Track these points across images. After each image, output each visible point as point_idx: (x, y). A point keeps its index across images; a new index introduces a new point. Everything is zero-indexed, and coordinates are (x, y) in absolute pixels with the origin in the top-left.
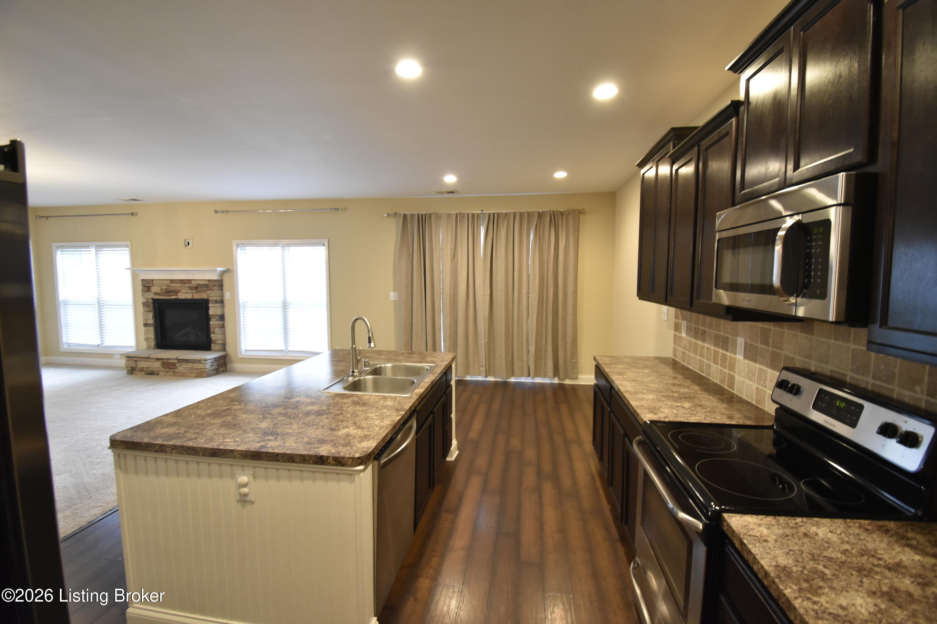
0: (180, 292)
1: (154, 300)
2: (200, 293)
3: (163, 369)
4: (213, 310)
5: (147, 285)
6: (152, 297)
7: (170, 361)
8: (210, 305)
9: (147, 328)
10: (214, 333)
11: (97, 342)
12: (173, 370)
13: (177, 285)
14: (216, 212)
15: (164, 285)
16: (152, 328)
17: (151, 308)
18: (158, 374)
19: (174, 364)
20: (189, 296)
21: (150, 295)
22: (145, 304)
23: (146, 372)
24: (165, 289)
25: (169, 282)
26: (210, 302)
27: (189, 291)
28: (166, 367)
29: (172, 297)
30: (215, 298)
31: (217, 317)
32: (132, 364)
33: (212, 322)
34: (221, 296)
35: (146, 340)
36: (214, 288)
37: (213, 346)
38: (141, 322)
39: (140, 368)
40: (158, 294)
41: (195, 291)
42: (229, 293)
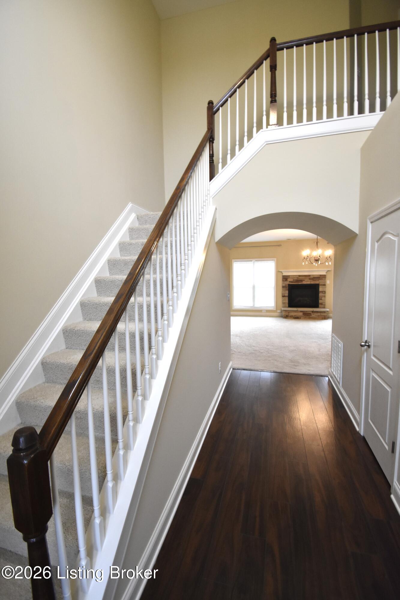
0: (304, 281)
1: (289, 285)
2: (314, 281)
3: (303, 316)
4: (321, 289)
5: (285, 278)
6: (288, 283)
7: (307, 312)
8: (320, 286)
9: (284, 298)
10: (321, 299)
11: (252, 305)
12: (309, 316)
13: (303, 277)
15: (295, 278)
16: (287, 298)
17: (287, 289)
18: (300, 318)
19: (310, 314)
20: (309, 283)
21: (287, 283)
22: (283, 287)
23: (294, 317)
24: (296, 280)
25: (298, 276)
26: (320, 285)
27: (309, 280)
28: (305, 315)
29: (299, 283)
30: (323, 283)
31: (324, 292)
32: (287, 314)
33: (320, 295)
34: (325, 282)
35: (284, 303)
36: (323, 279)
37: (320, 306)
38: (280, 295)
39: (291, 316)
40: (292, 282)
41: (312, 280)
42: (329, 281)
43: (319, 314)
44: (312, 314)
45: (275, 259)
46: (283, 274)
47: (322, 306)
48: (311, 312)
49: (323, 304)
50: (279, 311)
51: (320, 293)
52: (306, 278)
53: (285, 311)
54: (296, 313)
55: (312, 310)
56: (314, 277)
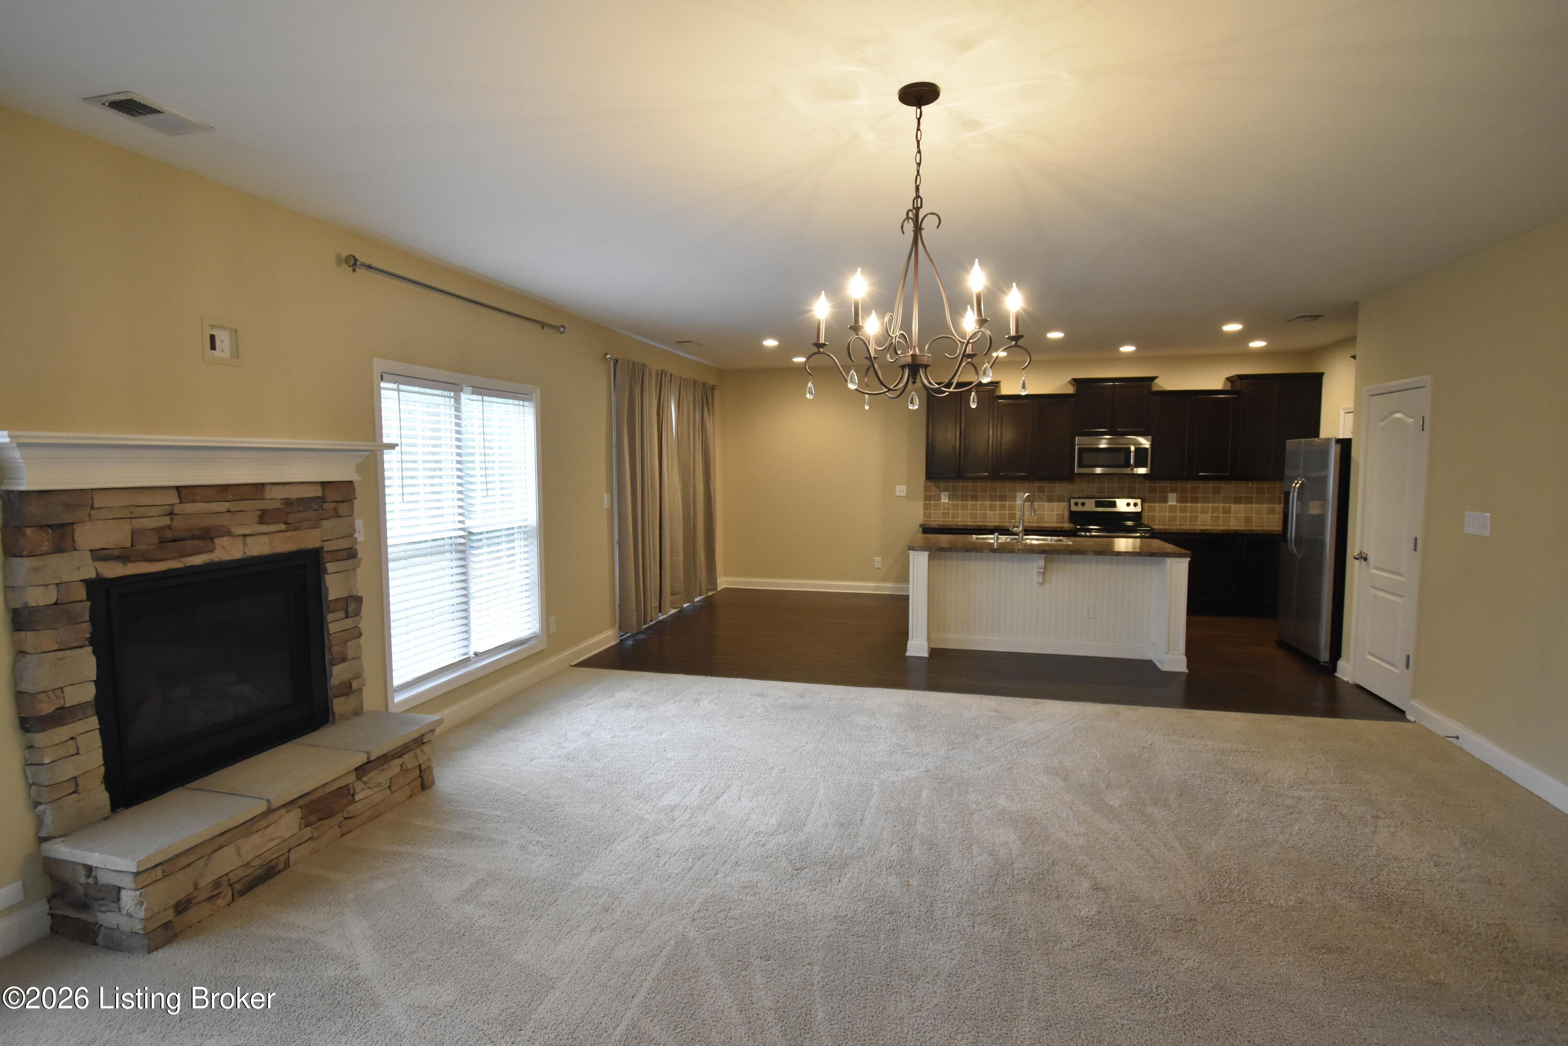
0: (230, 534)
1: (95, 587)
2: (297, 529)
3: (307, 832)
4: (334, 588)
5: (56, 521)
6: (92, 575)
7: (328, 790)
8: (330, 567)
9: (54, 734)
10: (344, 659)
13: (216, 507)
15: (154, 512)
16: (94, 722)
17: (83, 629)
18: (286, 865)
19: (345, 794)
20: (259, 547)
21: (76, 568)
23: (238, 887)
24: (157, 530)
25: (174, 498)
26: (327, 557)
27: (264, 528)
28: (313, 818)
29: (197, 560)
30: (344, 544)
31: (352, 604)
32: (181, 884)
33: (335, 625)
34: (350, 535)
36: (343, 508)
37: (339, 706)
39: (217, 883)
40: (124, 557)
41: (283, 527)
42: (362, 520)
43: (394, 768)
47: (349, 704)
49: (355, 685)
51: (330, 617)
52: (234, 506)
53: (158, 872)
54: (256, 839)
55: (362, 759)
56: (288, 502)
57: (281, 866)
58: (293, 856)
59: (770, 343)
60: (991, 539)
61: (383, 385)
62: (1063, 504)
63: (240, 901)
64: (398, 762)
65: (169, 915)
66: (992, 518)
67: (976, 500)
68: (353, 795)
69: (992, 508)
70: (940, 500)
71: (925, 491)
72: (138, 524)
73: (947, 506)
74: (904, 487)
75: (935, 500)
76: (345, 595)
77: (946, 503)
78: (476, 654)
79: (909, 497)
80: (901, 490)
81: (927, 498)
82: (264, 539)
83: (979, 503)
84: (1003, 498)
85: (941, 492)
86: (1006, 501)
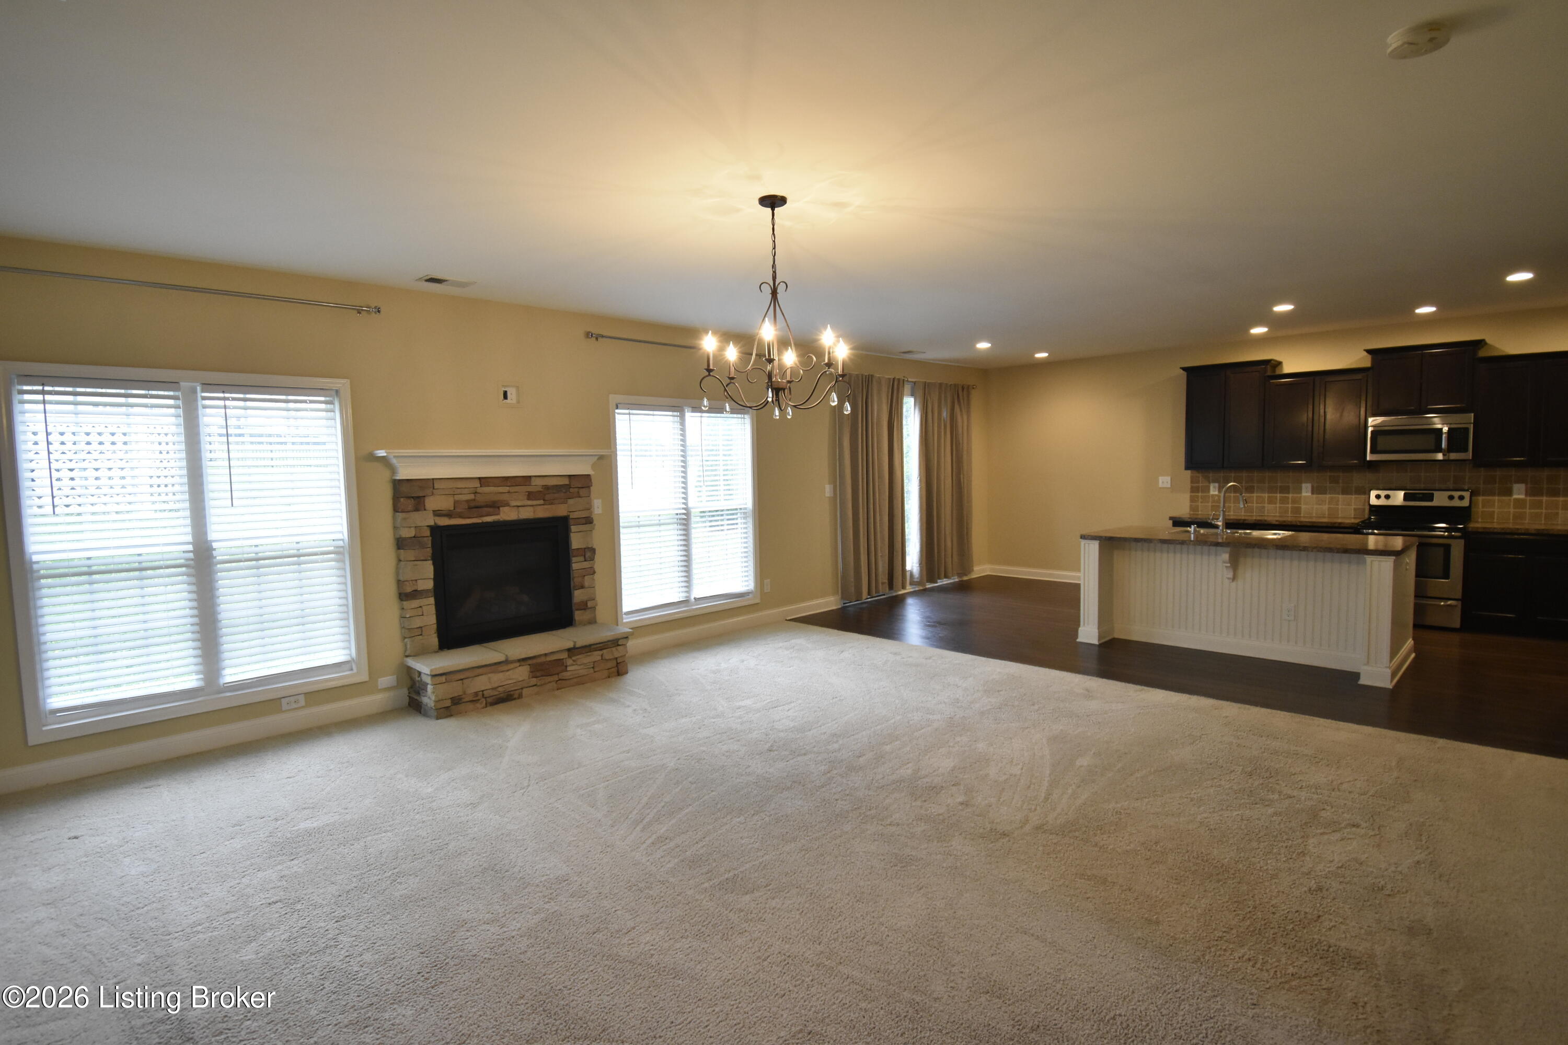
0: (507, 505)
1: (434, 529)
2: (552, 504)
3: (534, 681)
4: (576, 542)
5: (410, 495)
6: (432, 523)
7: (549, 659)
8: (573, 528)
9: (415, 603)
10: (582, 587)
12: (556, 678)
13: (501, 489)
14: (589, 335)
15: (466, 491)
16: (432, 600)
17: (429, 551)
18: (520, 696)
19: (559, 664)
20: (526, 514)
21: (426, 519)
22: (403, 544)
23: (489, 700)
24: (467, 501)
25: (477, 484)
26: (571, 522)
27: (530, 503)
28: (538, 674)
29: (489, 519)
30: (584, 514)
31: (589, 553)
32: (455, 689)
33: (577, 565)
34: (589, 508)
35: (409, 633)
36: (582, 492)
37: (578, 615)
38: (389, 590)
39: (476, 694)
40: (449, 515)
41: (541, 502)
42: (600, 501)
43: (596, 656)
44: (570, 662)
45: (342, 384)
46: (393, 470)
47: (586, 616)
48: (564, 655)
49: (590, 604)
50: (386, 681)
51: (574, 559)
52: (513, 489)
53: (443, 679)
54: (501, 675)
55: (571, 645)
56: (547, 488)
57: (516, 696)
58: (525, 692)
59: (983, 345)
60: (1271, 535)
61: (617, 411)
62: (1363, 496)
63: (489, 708)
64: (600, 653)
65: (448, 703)
66: (1272, 512)
67: (1253, 492)
68: (566, 666)
69: (1271, 501)
70: (1209, 492)
71: (1192, 482)
72: (457, 498)
73: (1216, 498)
74: (1168, 479)
75: (1202, 492)
76: (584, 546)
77: (1216, 495)
78: (695, 599)
79: (1174, 488)
80: (1164, 481)
81: (1194, 490)
82: (531, 509)
83: (1255, 495)
84: (1285, 490)
85: (1210, 483)
86: (1289, 493)
